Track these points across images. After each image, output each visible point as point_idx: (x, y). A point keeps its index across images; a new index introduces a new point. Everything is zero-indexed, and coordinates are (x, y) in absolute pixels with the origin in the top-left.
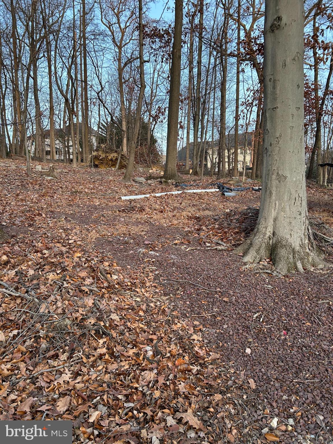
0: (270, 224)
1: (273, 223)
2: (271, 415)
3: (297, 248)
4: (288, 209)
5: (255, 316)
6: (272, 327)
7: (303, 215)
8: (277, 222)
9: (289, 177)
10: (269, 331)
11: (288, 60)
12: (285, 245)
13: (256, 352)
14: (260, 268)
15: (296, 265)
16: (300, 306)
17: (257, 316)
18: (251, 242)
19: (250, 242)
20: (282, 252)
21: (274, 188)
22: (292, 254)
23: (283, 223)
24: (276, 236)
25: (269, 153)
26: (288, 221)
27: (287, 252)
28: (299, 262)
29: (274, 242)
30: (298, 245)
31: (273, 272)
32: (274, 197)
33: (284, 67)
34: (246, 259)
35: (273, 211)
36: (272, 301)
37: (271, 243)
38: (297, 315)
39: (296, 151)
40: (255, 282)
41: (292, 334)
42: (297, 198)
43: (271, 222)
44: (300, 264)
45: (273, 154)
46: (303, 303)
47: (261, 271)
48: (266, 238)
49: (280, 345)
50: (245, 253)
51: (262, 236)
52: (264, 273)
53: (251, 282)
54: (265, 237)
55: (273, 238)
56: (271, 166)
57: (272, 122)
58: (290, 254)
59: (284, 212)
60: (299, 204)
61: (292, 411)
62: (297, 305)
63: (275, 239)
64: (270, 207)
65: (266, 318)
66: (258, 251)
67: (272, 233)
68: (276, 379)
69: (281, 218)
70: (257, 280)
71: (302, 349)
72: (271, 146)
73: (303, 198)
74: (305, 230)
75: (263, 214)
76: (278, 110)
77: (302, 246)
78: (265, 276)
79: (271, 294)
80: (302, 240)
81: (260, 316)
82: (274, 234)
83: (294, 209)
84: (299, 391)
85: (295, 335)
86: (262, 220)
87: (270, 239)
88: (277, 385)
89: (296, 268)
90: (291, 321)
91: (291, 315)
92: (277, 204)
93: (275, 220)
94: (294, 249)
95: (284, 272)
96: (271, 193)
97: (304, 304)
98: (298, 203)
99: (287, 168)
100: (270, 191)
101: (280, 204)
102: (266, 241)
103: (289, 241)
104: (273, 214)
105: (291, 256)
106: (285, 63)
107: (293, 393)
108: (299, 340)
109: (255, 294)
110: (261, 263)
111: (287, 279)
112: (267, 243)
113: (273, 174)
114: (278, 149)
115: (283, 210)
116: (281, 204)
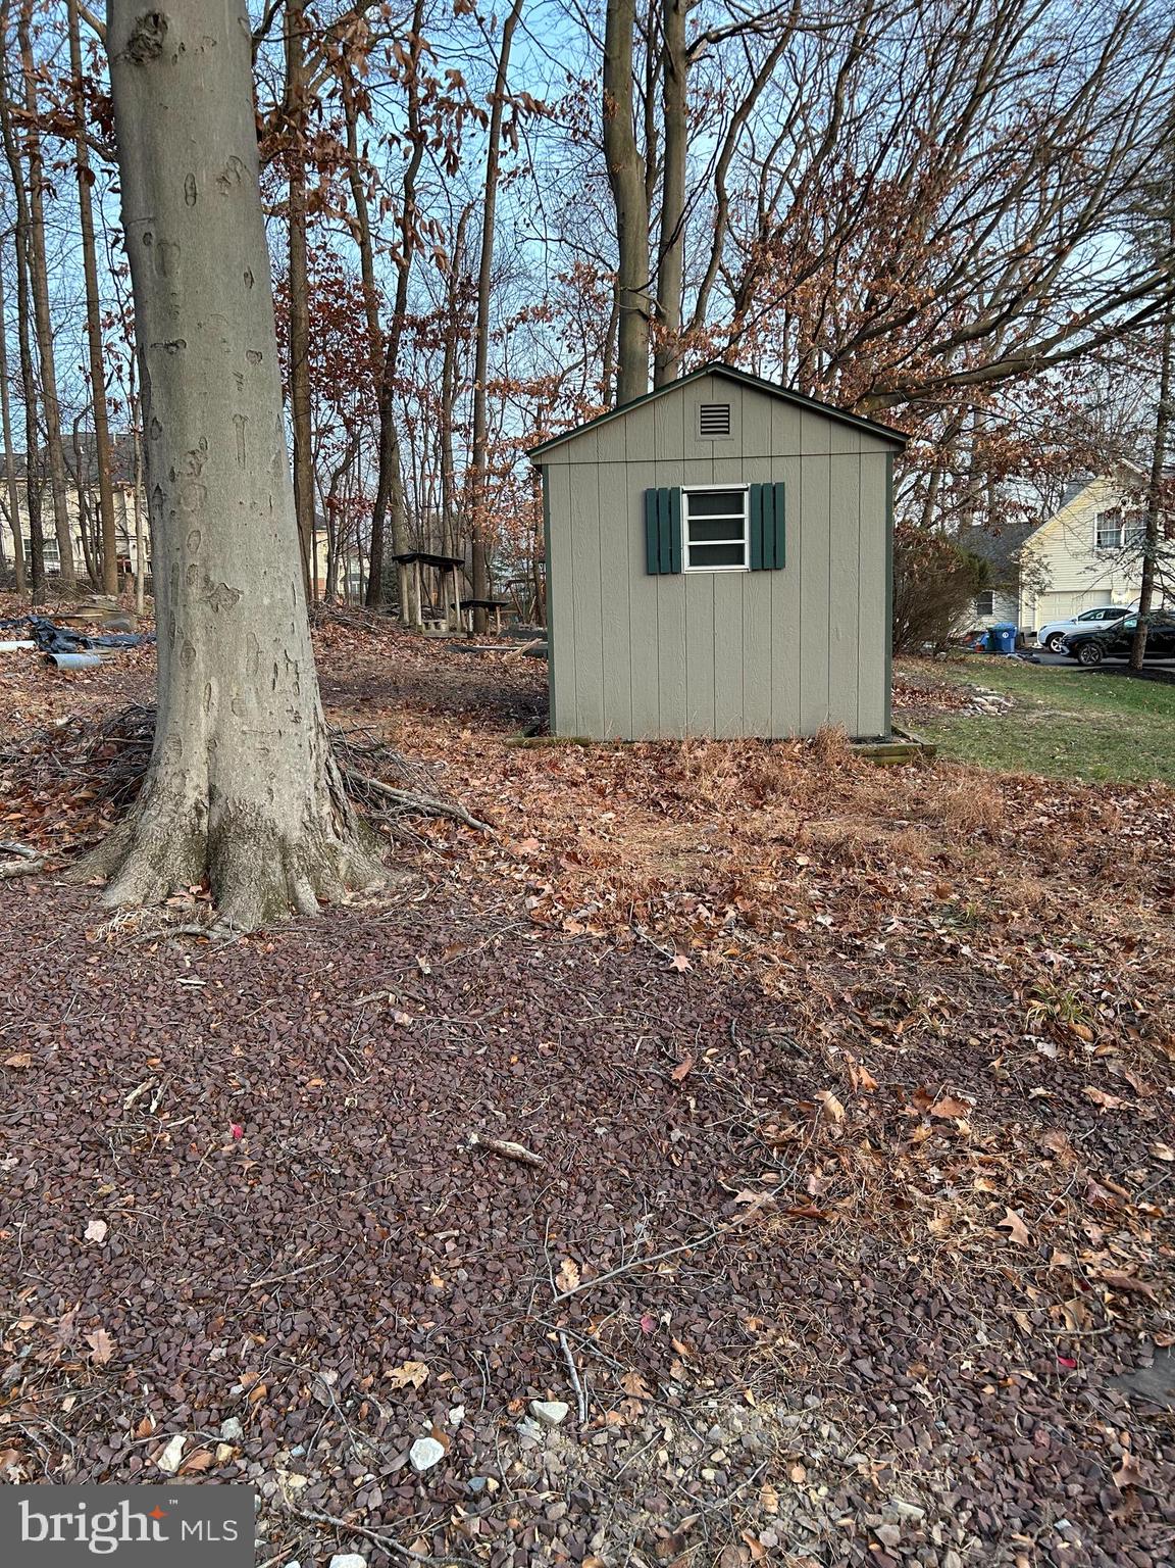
0: (194, 760)
1: (205, 755)
2: (165, 1431)
3: (296, 835)
4: (252, 704)
5: (130, 1098)
6: (191, 1122)
7: (307, 721)
8: (218, 751)
9: (247, 593)
10: (178, 1138)
11: (204, 181)
12: (251, 831)
13: (126, 1226)
14: (164, 920)
15: (294, 891)
16: (295, 1030)
17: (139, 1096)
18: (133, 830)
19: (128, 832)
20: (245, 856)
21: (199, 633)
22: (278, 857)
23: (241, 752)
24: (220, 802)
25: (168, 507)
26: (258, 746)
27: (260, 853)
28: (305, 879)
29: (214, 824)
30: (298, 825)
31: (209, 928)
32: (202, 665)
33: (191, 200)
34: (113, 898)
35: (202, 713)
36: (201, 1028)
37: (204, 828)
38: (283, 1059)
39: (262, 504)
40: (140, 976)
41: (261, 1127)
42: (281, 666)
43: (198, 752)
44: (308, 887)
45: (181, 510)
46: (304, 1016)
47: (166, 932)
48: (186, 810)
49: (217, 1176)
50: (113, 875)
51: (170, 806)
52: (178, 935)
53: (126, 976)
54: (181, 810)
55: (209, 810)
56: (179, 554)
57: (169, 392)
58: (272, 859)
59: (241, 715)
60: (289, 686)
61: (236, 1390)
62: (283, 1029)
63: (216, 810)
64: (192, 702)
65: (171, 1093)
66: (158, 862)
67: (205, 790)
68: (194, 1300)
69: (231, 738)
70: (151, 967)
71: (288, 1171)
72: (173, 480)
73: (300, 665)
74: (318, 771)
75: (170, 725)
76: (186, 352)
77: (311, 825)
78: (180, 948)
79: (198, 1006)
80: (308, 807)
81: (152, 1091)
82: (212, 793)
83: (275, 703)
84: (266, 1314)
85: (270, 1129)
86: (165, 748)
87: (199, 814)
88: (194, 1318)
89: (294, 903)
90: (259, 1086)
91: (260, 1067)
92: (215, 689)
93: (212, 744)
94: (283, 839)
95: (252, 921)
96: (189, 651)
97: (309, 1019)
98: (286, 681)
99: (238, 562)
100: (187, 643)
101: (225, 690)
102: (185, 821)
103: (266, 814)
104: (205, 724)
105: (275, 865)
106: (193, 188)
107: (246, 1328)
108: (282, 1145)
109: (139, 1019)
110: (170, 901)
111: (259, 945)
112: (189, 830)
113: (190, 583)
114: (200, 492)
115: (237, 707)
116: (229, 687)
